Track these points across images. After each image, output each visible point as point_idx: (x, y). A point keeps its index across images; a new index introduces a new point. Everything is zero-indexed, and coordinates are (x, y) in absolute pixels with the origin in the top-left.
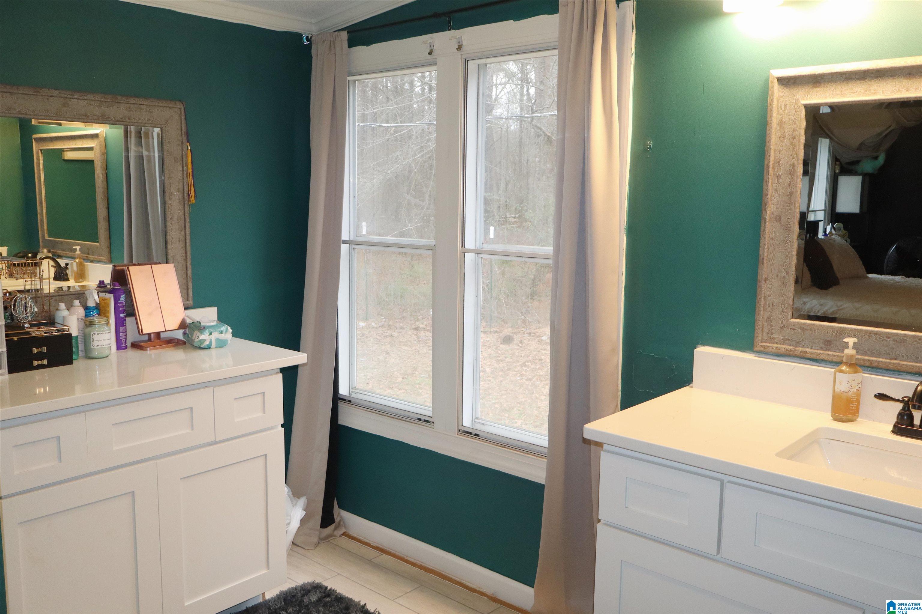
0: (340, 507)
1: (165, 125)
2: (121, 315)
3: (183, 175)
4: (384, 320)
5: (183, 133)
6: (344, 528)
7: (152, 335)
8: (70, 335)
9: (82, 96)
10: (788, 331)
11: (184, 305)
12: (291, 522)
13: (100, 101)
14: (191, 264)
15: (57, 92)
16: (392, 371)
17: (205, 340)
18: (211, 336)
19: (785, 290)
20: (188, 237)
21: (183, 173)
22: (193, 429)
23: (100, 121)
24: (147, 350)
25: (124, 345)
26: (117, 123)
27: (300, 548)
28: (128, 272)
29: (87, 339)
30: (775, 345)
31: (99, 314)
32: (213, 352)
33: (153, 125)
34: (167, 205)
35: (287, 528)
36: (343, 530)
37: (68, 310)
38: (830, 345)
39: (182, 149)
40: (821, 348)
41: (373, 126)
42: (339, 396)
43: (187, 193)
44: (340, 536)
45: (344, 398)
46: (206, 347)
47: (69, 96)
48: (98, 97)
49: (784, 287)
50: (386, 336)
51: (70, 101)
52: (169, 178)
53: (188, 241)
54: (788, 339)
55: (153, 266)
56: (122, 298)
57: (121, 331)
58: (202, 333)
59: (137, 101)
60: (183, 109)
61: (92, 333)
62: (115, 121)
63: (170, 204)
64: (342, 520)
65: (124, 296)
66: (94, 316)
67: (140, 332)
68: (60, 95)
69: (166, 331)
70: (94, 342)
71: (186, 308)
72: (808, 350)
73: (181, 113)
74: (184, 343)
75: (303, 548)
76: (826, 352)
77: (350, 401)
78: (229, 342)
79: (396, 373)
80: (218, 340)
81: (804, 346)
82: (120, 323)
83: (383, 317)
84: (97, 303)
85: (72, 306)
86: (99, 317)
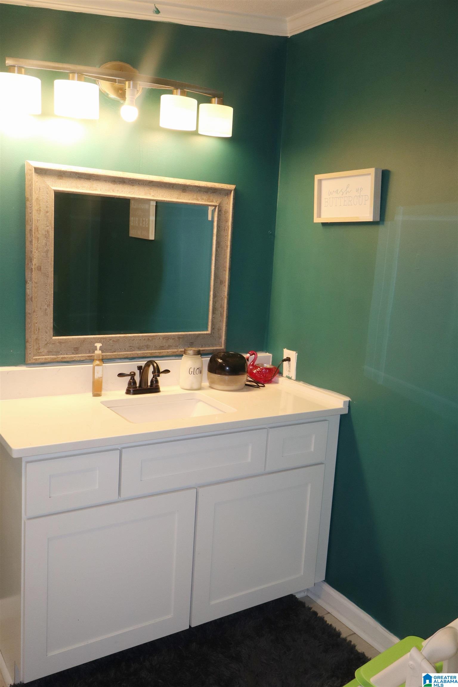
10: (51, 345)
19: (47, 318)
30: (43, 357)
38: (78, 350)
40: (73, 354)
49: (46, 316)
54: (51, 351)
72: (65, 356)
76: (77, 355)
81: (62, 354)
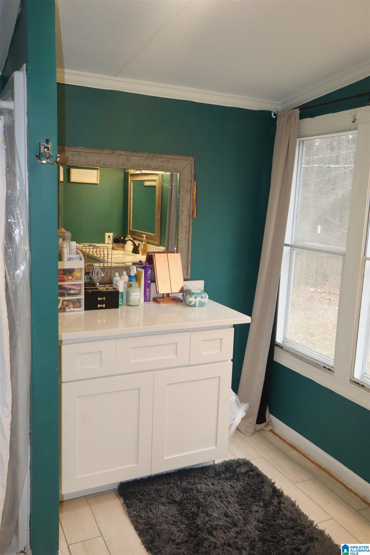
0: (271, 412)
1: (182, 170)
2: (148, 282)
3: (190, 201)
4: (327, 288)
5: (192, 175)
6: (271, 426)
7: (165, 295)
8: (118, 291)
9: (137, 154)
11: (184, 278)
12: (236, 419)
13: (147, 157)
14: (191, 254)
15: (124, 152)
16: (327, 322)
17: (192, 301)
18: (196, 299)
20: (190, 238)
21: (190, 200)
22: (176, 356)
23: (145, 169)
24: (160, 303)
25: (148, 299)
26: (155, 169)
27: (242, 434)
28: (154, 257)
29: (128, 294)
31: (136, 280)
32: (197, 309)
33: (175, 171)
34: (180, 219)
35: (233, 421)
36: (271, 428)
37: (120, 277)
39: (191, 185)
41: (324, 166)
42: (276, 343)
43: (192, 211)
44: (268, 431)
45: (278, 345)
46: (193, 305)
47: (130, 154)
48: (146, 155)
50: (326, 299)
51: (130, 157)
52: (182, 202)
53: (190, 240)
55: (168, 254)
56: (149, 272)
57: (147, 291)
58: (191, 297)
59: (167, 156)
60: (193, 161)
61: (130, 291)
62: (154, 169)
63: (182, 218)
64: (271, 421)
65: (150, 270)
66: (133, 281)
67: (157, 292)
68: (125, 154)
69: (172, 293)
70: (131, 296)
71: (185, 280)
73: (192, 163)
74: (182, 301)
75: (244, 434)
77: (282, 347)
78: (206, 304)
79: (329, 324)
80: (200, 302)
82: (147, 286)
83: (326, 286)
84: (135, 274)
85: (122, 274)
86: (136, 282)
